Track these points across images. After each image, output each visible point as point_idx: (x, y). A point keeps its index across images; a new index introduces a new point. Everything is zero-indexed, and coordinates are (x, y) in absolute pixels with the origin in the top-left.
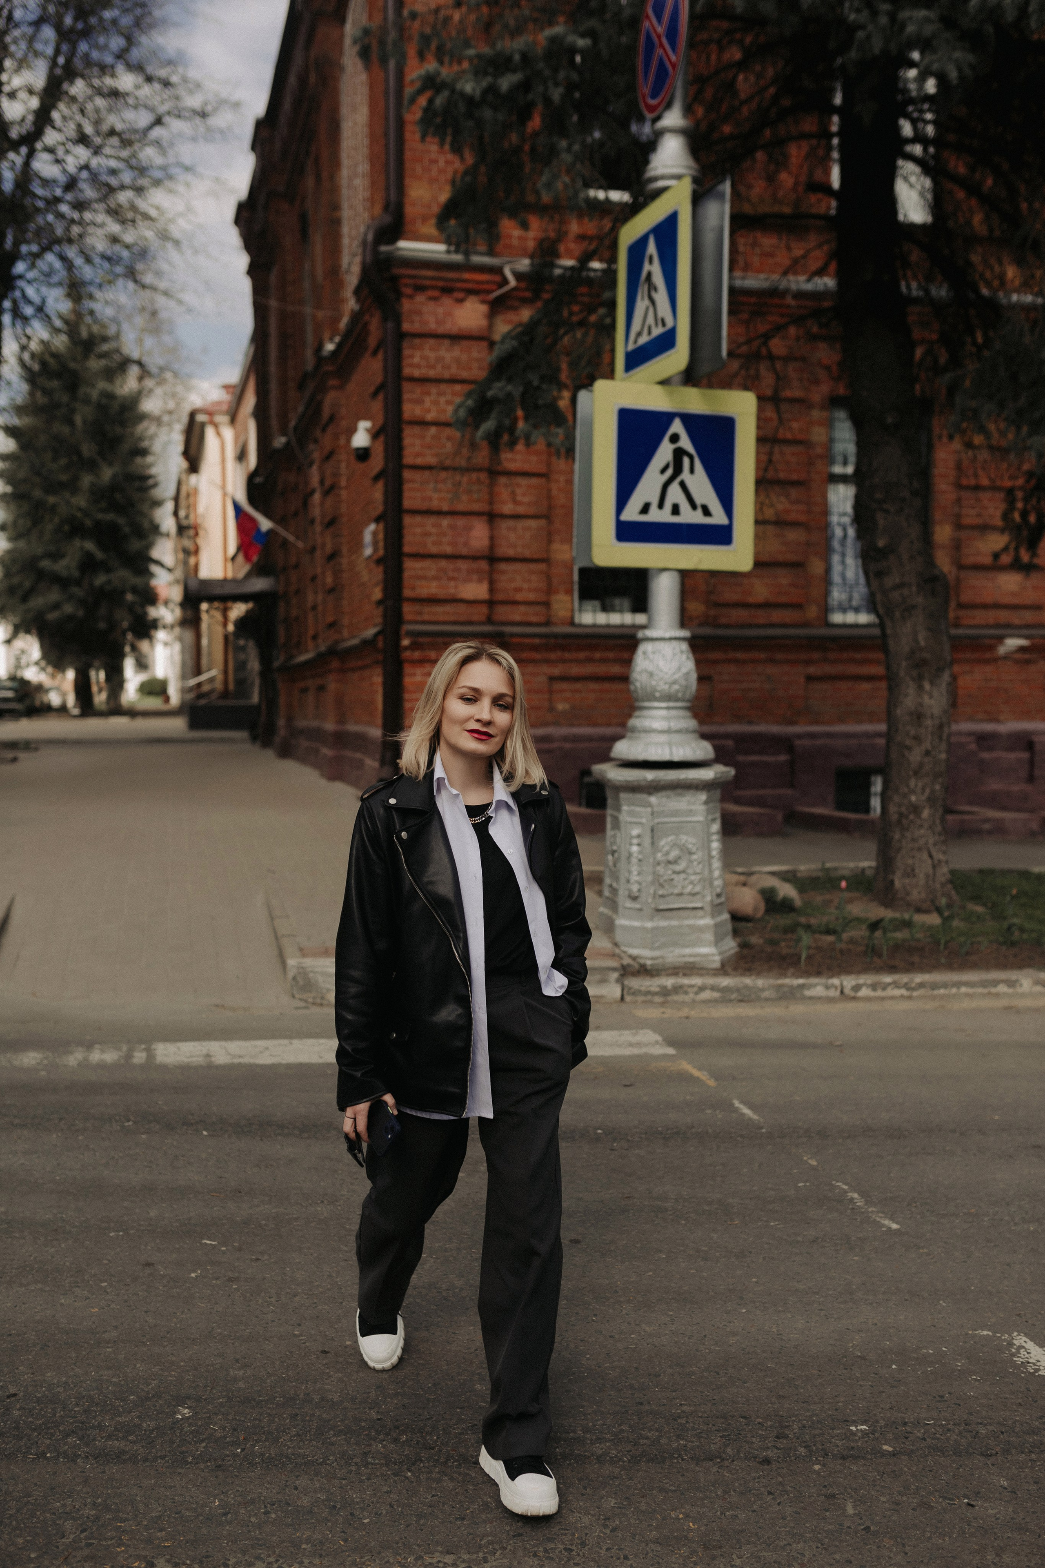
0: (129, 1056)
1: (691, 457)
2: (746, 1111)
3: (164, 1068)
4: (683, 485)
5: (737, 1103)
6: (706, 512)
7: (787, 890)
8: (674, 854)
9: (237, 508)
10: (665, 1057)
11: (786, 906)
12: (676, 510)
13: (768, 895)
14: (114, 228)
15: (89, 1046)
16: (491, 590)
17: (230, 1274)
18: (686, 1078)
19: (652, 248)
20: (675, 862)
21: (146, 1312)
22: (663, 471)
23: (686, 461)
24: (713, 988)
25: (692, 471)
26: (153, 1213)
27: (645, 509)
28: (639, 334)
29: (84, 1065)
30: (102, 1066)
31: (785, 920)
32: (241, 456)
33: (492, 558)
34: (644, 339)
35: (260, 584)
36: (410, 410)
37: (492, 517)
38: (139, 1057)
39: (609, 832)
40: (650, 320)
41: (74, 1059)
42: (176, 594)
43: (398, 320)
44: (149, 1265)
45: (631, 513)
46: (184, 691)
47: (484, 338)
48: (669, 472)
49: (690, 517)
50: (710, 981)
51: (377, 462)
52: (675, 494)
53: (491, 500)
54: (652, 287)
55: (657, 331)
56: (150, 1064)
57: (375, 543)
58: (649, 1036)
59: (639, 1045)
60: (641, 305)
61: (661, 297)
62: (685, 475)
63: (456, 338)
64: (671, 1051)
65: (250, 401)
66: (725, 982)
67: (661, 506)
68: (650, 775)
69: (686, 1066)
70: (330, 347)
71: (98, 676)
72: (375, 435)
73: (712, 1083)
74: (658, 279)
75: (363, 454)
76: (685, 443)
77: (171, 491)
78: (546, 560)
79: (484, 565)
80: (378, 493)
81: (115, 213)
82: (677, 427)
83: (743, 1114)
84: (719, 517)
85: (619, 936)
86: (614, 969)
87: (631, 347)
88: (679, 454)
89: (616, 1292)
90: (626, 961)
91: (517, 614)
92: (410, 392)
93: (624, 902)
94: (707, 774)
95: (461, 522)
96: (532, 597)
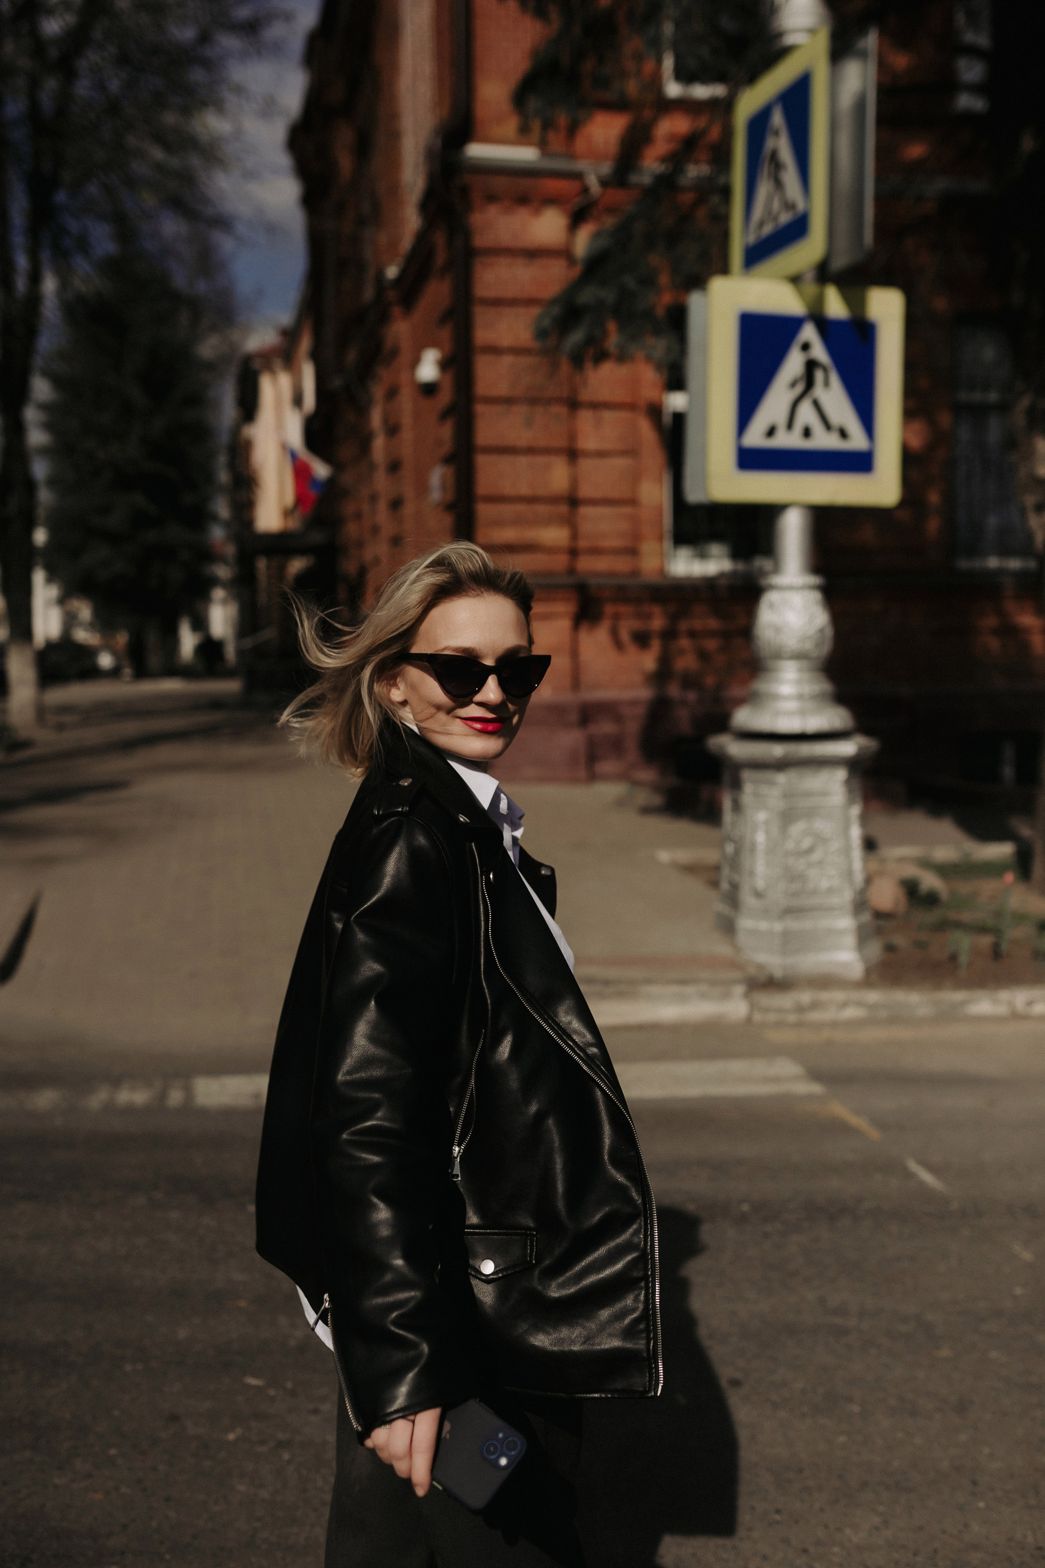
0: (163, 1096)
1: (825, 370)
2: (927, 1177)
3: (204, 1113)
4: (816, 404)
5: (913, 1166)
6: (843, 434)
7: (930, 881)
8: (806, 843)
9: (294, 456)
10: (810, 1097)
11: (931, 900)
12: (807, 433)
13: (911, 888)
14: (158, 153)
15: (116, 1082)
16: (574, 536)
17: (281, 1436)
18: (840, 1128)
19: (778, 119)
20: (810, 850)
21: (167, 1500)
22: (793, 385)
23: (819, 376)
24: (859, 1004)
25: (827, 383)
26: (182, 1333)
27: (771, 432)
28: (761, 224)
29: (110, 1108)
30: (130, 1110)
31: (932, 916)
32: (298, 401)
33: (573, 501)
34: (768, 229)
35: (317, 537)
36: (482, 335)
37: (573, 454)
38: (175, 1097)
39: (728, 816)
40: (776, 205)
41: (97, 1099)
42: (230, 550)
43: (467, 233)
44: (174, 1418)
45: (755, 437)
46: (240, 653)
47: (565, 253)
48: (800, 388)
49: (824, 441)
50: (855, 995)
51: (445, 397)
52: (806, 414)
53: (572, 436)
54: (777, 165)
55: (785, 218)
56: (188, 1109)
57: (444, 487)
58: (787, 1068)
59: (776, 1080)
60: (764, 189)
61: (790, 177)
62: (819, 391)
63: (534, 254)
64: (816, 1088)
65: (305, 344)
66: (873, 996)
67: (790, 425)
68: (778, 750)
69: (839, 1109)
70: (392, 272)
71: (152, 639)
72: (444, 365)
73: (874, 1134)
74: (786, 154)
75: (429, 389)
76: (819, 352)
77: (224, 439)
78: (633, 502)
79: (563, 509)
80: (446, 431)
81: (161, 138)
82: (809, 332)
83: (922, 1184)
84: (858, 441)
85: (742, 938)
86: (738, 982)
87: (752, 239)
88: (811, 366)
89: (801, 1471)
90: (752, 971)
91: (602, 564)
92: (482, 316)
93: (748, 899)
94: (847, 748)
95: (540, 460)
96: (616, 543)
